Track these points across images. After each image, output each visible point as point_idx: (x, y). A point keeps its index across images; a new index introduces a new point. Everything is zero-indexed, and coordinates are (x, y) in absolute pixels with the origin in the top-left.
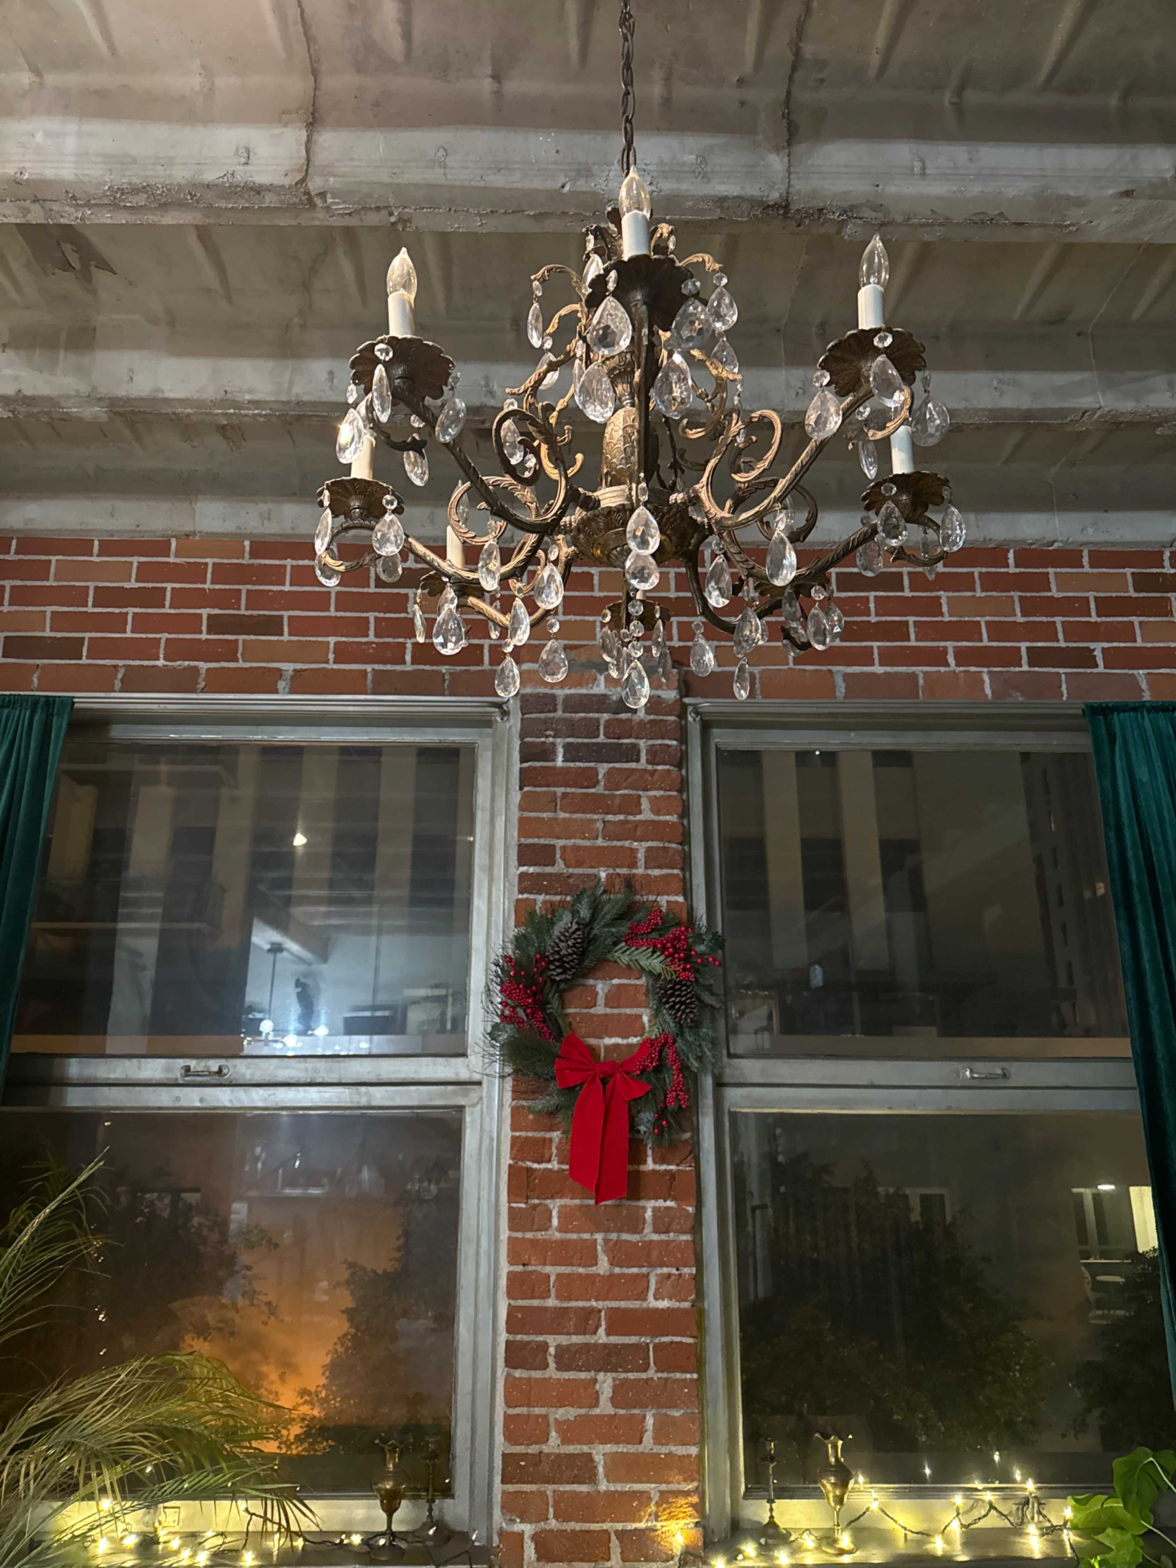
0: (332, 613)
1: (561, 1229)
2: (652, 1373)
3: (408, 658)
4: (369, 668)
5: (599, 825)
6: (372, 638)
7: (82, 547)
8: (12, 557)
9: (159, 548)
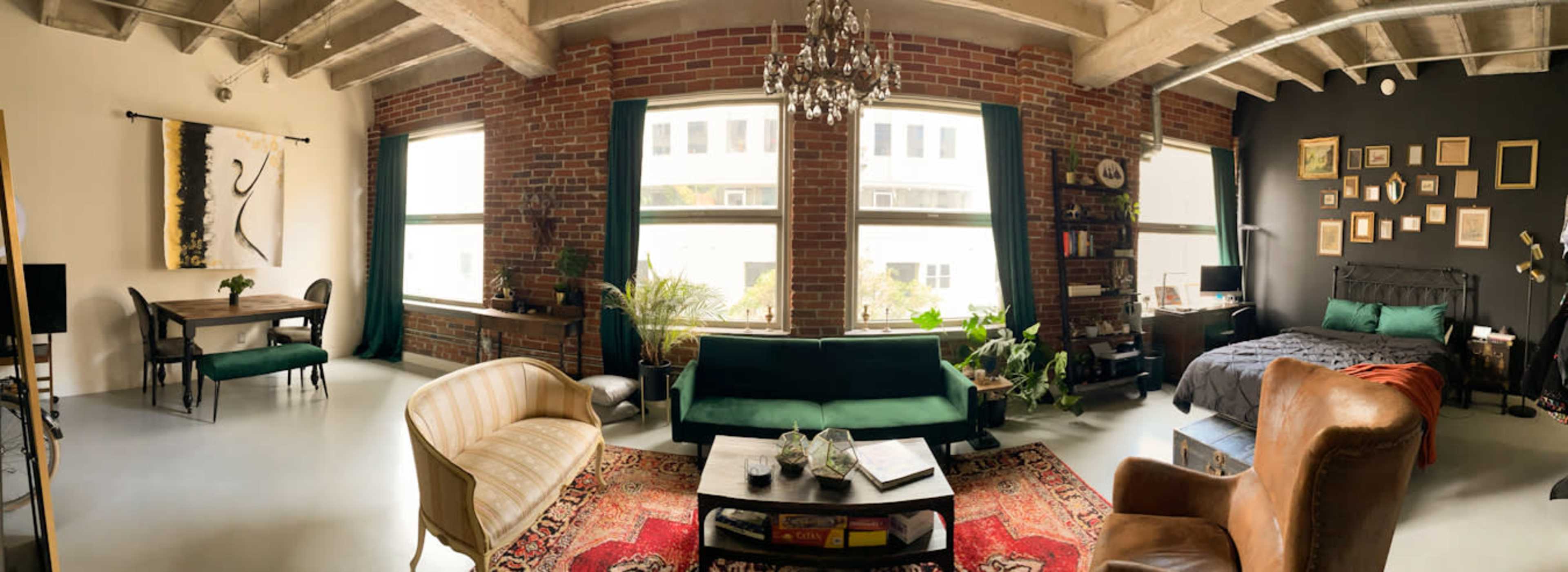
0: (728, 56)
1: (807, 256)
2: (832, 292)
7: (644, 42)
8: (624, 50)
9: (668, 39)
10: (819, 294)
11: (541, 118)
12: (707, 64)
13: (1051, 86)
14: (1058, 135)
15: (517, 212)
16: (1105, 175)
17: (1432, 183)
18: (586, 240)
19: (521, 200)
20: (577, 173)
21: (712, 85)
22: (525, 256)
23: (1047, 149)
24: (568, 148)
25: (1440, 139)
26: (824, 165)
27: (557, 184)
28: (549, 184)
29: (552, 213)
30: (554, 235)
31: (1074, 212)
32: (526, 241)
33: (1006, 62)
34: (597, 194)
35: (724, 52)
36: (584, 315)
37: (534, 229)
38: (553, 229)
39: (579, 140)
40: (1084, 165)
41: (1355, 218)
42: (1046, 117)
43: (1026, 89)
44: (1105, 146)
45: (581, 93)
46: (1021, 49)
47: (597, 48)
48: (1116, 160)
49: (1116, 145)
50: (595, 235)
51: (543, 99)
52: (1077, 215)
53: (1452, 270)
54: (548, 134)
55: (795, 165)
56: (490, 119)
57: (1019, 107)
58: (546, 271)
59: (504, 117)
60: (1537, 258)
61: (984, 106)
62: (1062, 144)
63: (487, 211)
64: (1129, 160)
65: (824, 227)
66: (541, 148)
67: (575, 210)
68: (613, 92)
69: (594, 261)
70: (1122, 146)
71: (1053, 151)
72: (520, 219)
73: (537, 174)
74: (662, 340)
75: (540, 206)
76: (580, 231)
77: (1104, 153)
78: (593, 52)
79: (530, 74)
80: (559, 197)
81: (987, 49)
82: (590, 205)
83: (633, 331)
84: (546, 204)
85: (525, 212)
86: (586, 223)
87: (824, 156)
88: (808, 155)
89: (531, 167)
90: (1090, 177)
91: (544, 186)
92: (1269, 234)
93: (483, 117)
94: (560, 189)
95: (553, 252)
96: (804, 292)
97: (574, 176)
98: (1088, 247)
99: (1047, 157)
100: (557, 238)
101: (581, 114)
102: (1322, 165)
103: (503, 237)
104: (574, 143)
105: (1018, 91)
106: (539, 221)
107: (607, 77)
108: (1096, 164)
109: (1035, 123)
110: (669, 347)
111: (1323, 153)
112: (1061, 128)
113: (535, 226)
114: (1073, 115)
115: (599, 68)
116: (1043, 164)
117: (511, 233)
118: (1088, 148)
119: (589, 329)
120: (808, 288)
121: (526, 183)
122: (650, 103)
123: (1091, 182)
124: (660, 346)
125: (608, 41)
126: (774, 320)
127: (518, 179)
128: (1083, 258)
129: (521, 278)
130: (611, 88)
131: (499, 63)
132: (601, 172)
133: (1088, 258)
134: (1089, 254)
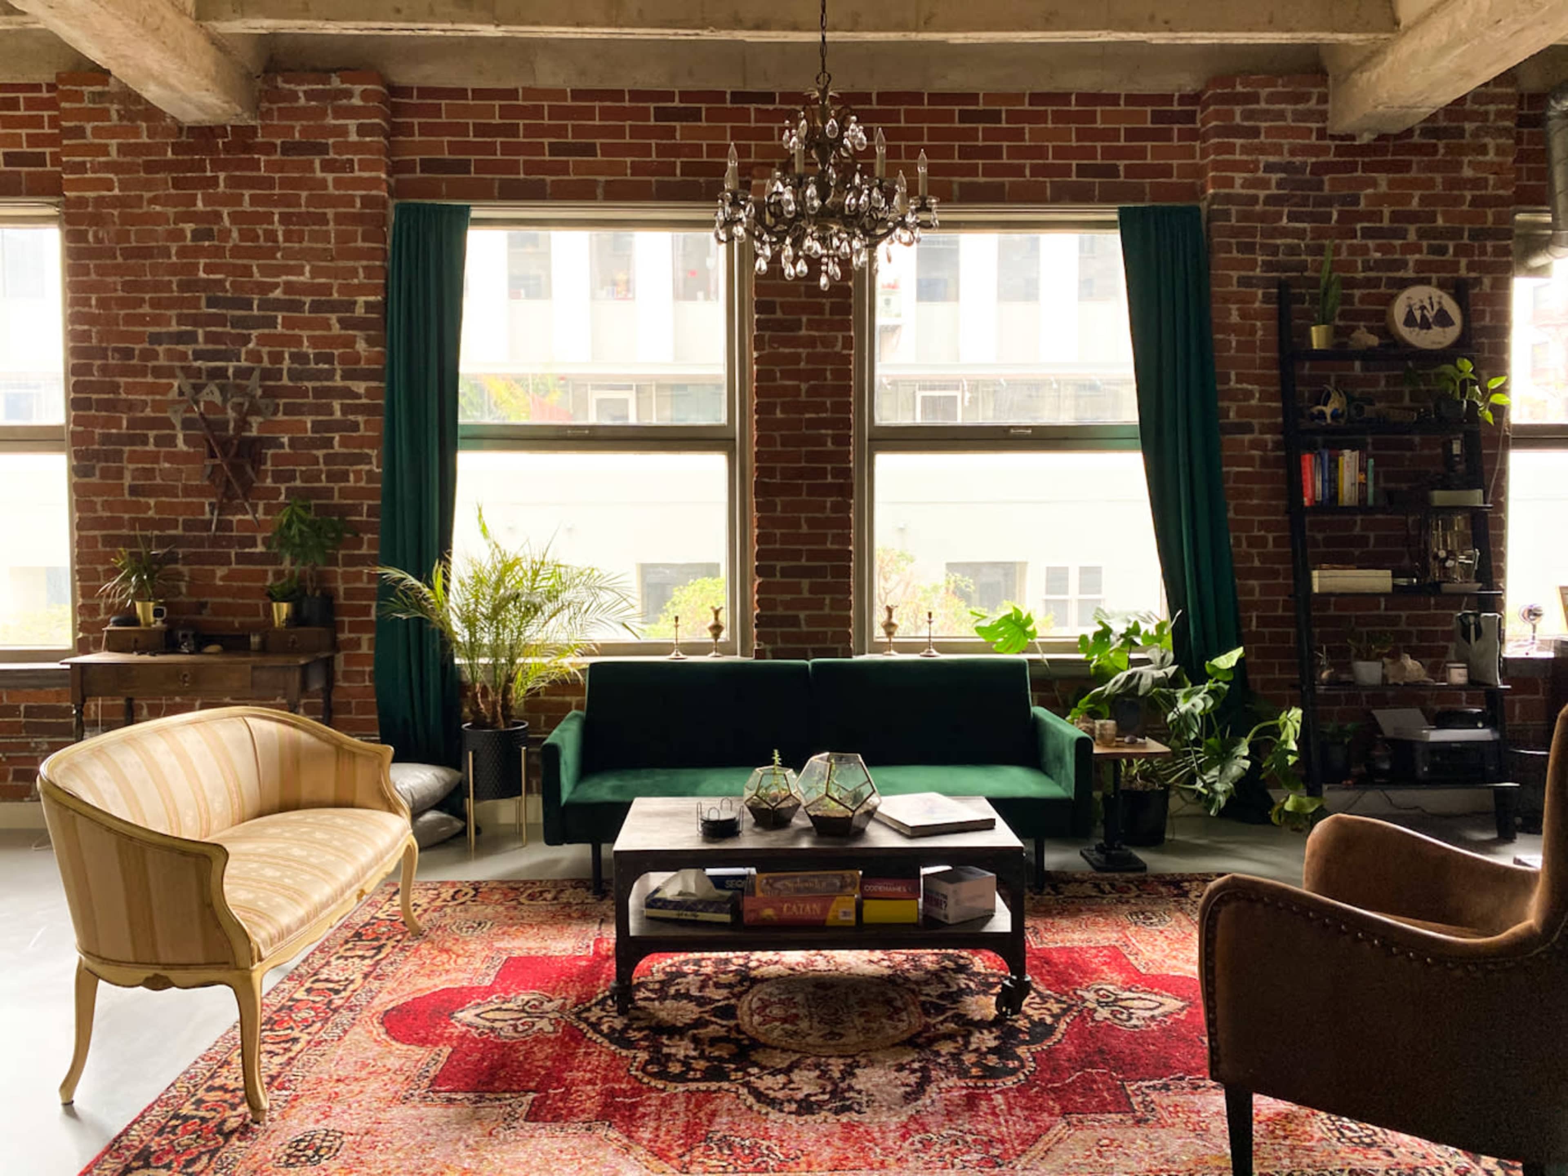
0: (628, 140)
1: (782, 511)
2: (829, 579)
3: (678, 171)
4: (653, 179)
5: (803, 289)
6: (654, 158)
7: (460, 93)
8: (415, 101)
9: (512, 94)
10: (805, 583)
11: (218, 216)
12: (589, 150)
13: (1277, 149)
14: (1292, 250)
15: (167, 424)
16: (1410, 321)
18: (336, 486)
19: (173, 394)
20: (314, 341)
21: (600, 191)
22: (188, 526)
23: (1267, 283)
24: (289, 287)
26: (811, 342)
27: (266, 363)
28: (244, 363)
29: (255, 426)
30: (261, 475)
31: (1328, 410)
32: (188, 491)
33: (1174, 117)
34: (360, 387)
35: (619, 132)
36: (335, 646)
37: (208, 462)
38: (258, 460)
39: (315, 273)
40: (1357, 306)
42: (1262, 217)
43: (1218, 166)
44: (1412, 258)
45: (319, 174)
46: (1207, 87)
47: (358, 88)
48: (1441, 286)
49: (1441, 251)
50: (358, 473)
51: (222, 176)
52: (1336, 416)
54: (236, 251)
55: (759, 343)
56: (81, 202)
57: (1203, 205)
58: (242, 559)
59: (117, 202)
61: (1122, 212)
62: (1302, 267)
63: (77, 421)
64: (1478, 281)
65: (812, 457)
66: (221, 282)
67: (309, 420)
68: (392, 181)
69: (357, 529)
70: (1461, 250)
71: (1282, 285)
72: (171, 440)
73: (210, 338)
74: (510, 679)
75: (223, 410)
76: (322, 466)
77: (1410, 274)
78: (349, 94)
79: (191, 116)
80: (270, 393)
81: (1132, 99)
82: (345, 409)
83: (448, 670)
84: (238, 407)
85: (187, 424)
86: (337, 448)
87: (811, 325)
88: (780, 325)
89: (196, 321)
90: (1371, 330)
91: (231, 366)
93: (60, 194)
94: (266, 374)
95: (260, 515)
96: (778, 578)
97: (306, 348)
98: (1363, 485)
99: (1267, 299)
100: (269, 482)
101: (322, 219)
103: (127, 481)
104: (306, 278)
105: (1199, 172)
106: (224, 444)
107: (379, 152)
108: (1390, 300)
109: (1235, 232)
110: (522, 692)
112: (1300, 234)
113: (213, 456)
114: (1329, 202)
115: (362, 130)
116: (1258, 315)
117: (149, 473)
118: (1367, 268)
119: (347, 676)
120: (785, 572)
121: (183, 356)
122: (475, 214)
123: (1374, 341)
124: (507, 690)
125: (381, 79)
126: (724, 635)
127: (161, 349)
128: (1349, 509)
129: (179, 575)
130: (389, 174)
131: (101, 74)
132: (370, 341)
133: (1361, 507)
134: (1363, 499)
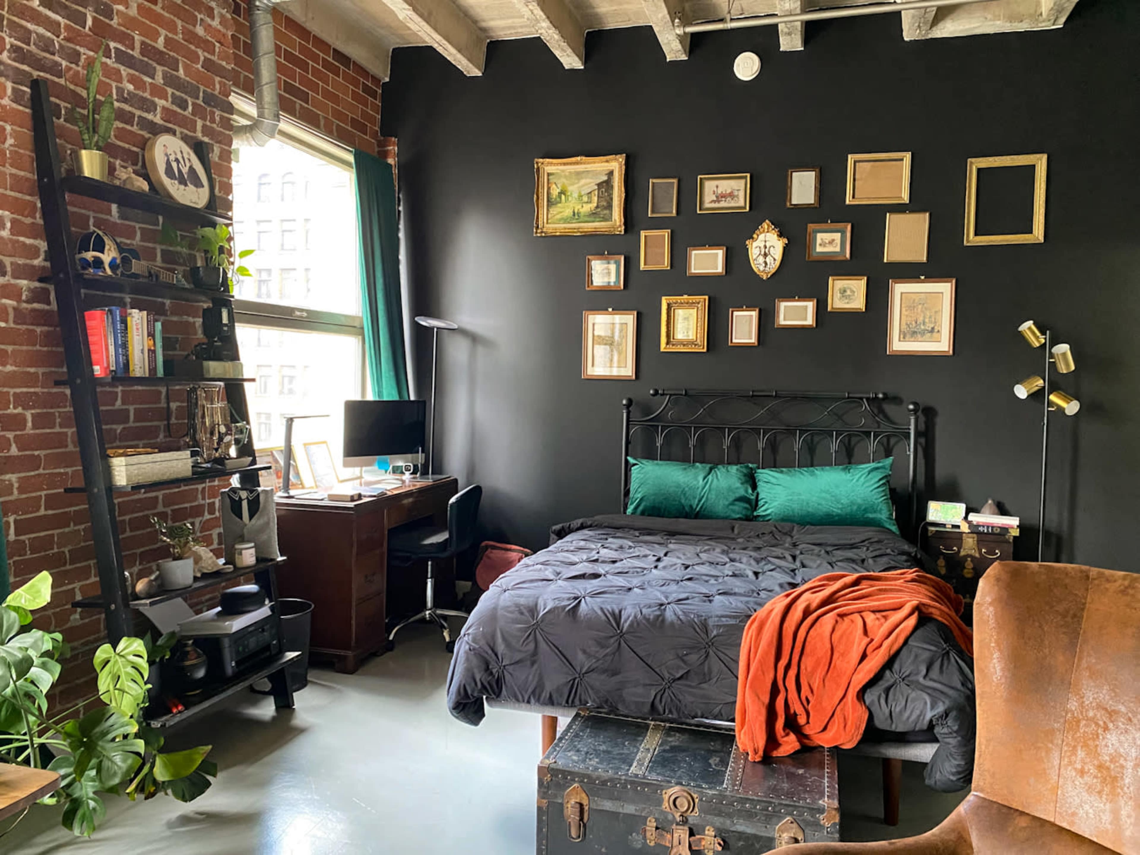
14: (47, 46)
17: (837, 236)
23: (17, 76)
25: (851, 158)
31: (107, 258)
41: (669, 306)
44: (161, 103)
48: (188, 142)
49: (183, 105)
52: (113, 265)
53: (886, 397)
60: (1063, 369)
62: (55, 70)
71: (35, 84)
77: (161, 119)
90: (138, 174)
92: (474, 338)
98: (152, 352)
99: (18, 97)
102: (587, 208)
111: (589, 184)
112: (53, 27)
118: (123, 98)
123: (140, 186)
128: (140, 380)
133: (151, 379)
134: (153, 370)
